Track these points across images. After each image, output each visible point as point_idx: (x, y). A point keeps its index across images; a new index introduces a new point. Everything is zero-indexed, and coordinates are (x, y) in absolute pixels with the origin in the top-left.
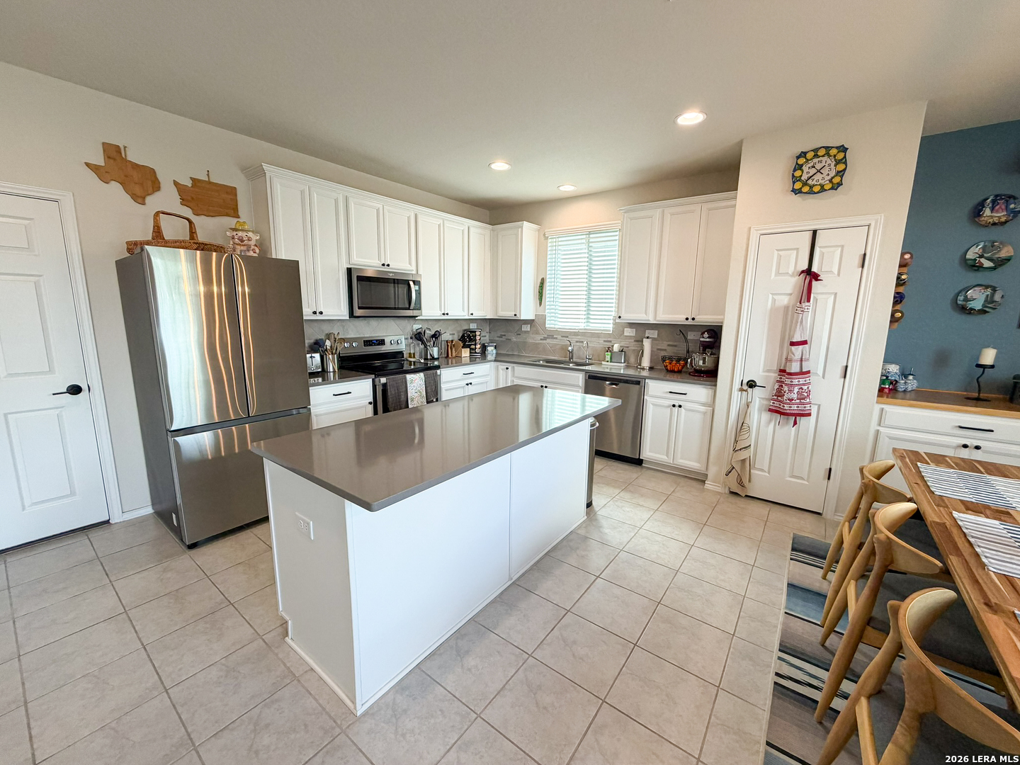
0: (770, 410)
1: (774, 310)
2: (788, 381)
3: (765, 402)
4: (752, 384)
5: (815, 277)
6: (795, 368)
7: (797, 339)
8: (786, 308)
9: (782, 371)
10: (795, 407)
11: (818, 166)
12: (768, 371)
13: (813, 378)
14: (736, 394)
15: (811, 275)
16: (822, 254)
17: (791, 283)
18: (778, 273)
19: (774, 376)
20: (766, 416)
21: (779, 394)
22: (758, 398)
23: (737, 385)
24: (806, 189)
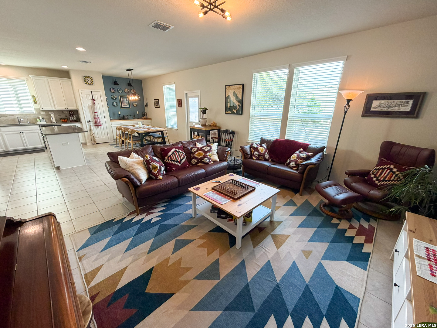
0: (95, 126)
1: (89, 107)
2: (97, 120)
3: (93, 125)
4: (89, 121)
5: (94, 100)
6: (97, 117)
7: (95, 112)
8: (91, 106)
9: (95, 118)
10: (99, 124)
11: (88, 80)
12: (92, 118)
13: (100, 119)
14: (87, 123)
15: (93, 100)
16: (94, 96)
17: (91, 101)
18: (87, 99)
19: (93, 119)
20: (94, 127)
21: (96, 122)
22: (91, 123)
23: (87, 122)
24: (87, 83)
